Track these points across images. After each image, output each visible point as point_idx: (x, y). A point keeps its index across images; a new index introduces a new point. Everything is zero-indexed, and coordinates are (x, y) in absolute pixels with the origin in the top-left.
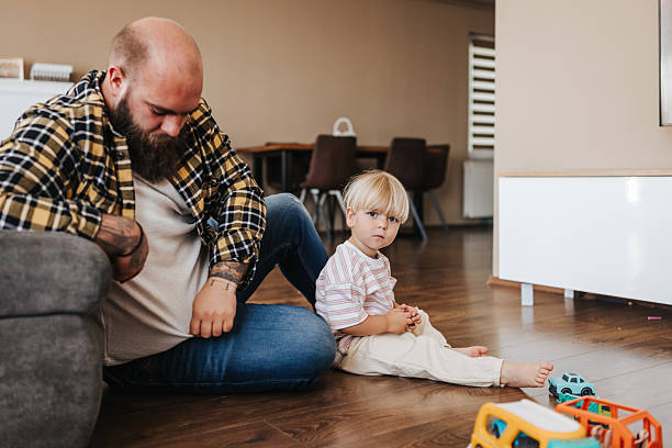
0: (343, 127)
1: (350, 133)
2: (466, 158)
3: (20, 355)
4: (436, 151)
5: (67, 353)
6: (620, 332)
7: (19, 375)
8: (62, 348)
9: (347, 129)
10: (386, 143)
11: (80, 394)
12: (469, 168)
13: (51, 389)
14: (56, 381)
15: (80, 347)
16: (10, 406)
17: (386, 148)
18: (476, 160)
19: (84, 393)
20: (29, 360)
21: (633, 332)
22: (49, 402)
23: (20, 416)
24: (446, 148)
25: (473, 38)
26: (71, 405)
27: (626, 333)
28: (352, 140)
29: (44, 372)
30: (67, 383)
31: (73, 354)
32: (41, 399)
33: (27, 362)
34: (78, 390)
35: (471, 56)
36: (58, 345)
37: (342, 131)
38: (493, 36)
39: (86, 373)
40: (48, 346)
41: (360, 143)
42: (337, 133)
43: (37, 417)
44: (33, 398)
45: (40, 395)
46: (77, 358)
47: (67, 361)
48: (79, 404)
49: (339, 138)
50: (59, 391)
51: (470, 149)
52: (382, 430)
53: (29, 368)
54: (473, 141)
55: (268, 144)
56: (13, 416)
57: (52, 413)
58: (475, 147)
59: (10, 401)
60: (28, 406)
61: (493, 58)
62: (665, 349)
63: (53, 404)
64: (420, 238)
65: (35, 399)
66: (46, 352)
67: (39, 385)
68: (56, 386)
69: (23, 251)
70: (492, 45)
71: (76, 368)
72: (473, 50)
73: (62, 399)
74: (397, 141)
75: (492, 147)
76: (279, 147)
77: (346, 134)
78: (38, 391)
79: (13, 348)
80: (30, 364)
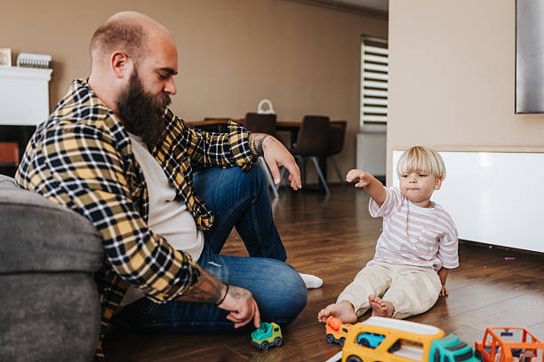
0: (265, 107)
1: (271, 111)
2: (358, 131)
3: (37, 301)
4: (337, 126)
5: (74, 298)
6: (486, 270)
7: (36, 317)
8: (71, 294)
9: (268, 109)
10: (299, 119)
11: (84, 330)
12: (361, 139)
13: (61, 327)
14: (66, 321)
15: (85, 293)
16: (29, 342)
17: (299, 124)
18: (366, 133)
19: (88, 330)
20: (45, 304)
21: (495, 270)
22: (60, 337)
23: (37, 350)
24: (344, 124)
25: (365, 38)
26: (77, 339)
27: (490, 270)
28: (273, 117)
29: (57, 314)
30: (75, 322)
31: (79, 299)
32: (53, 336)
33: (42, 305)
34: (83, 327)
35: (363, 53)
36: (67, 292)
37: (265, 110)
38: (387, 39)
39: (89, 314)
40: (60, 294)
41: (279, 120)
42: (260, 112)
43: (50, 350)
44: (47, 334)
45: (53, 333)
46: (82, 302)
47: (74, 305)
48: (83, 338)
49: (262, 115)
50: (68, 329)
51: (362, 124)
52: (317, 352)
53: (45, 310)
54: (363, 118)
55: (206, 119)
56: (31, 350)
57: (62, 346)
58: (365, 122)
59: (29, 338)
60: (44, 341)
61: (386, 56)
62: (521, 284)
63: (63, 338)
64: (324, 192)
65: (49, 335)
66: (58, 298)
67: (52, 324)
68: (65, 324)
69: (42, 223)
70: (386, 46)
71: (81, 310)
72: (365, 48)
73: (70, 335)
74: (307, 119)
75: (385, 123)
76: (216, 122)
77: (267, 112)
78: (51, 329)
79: (31, 295)
80: (45, 307)
